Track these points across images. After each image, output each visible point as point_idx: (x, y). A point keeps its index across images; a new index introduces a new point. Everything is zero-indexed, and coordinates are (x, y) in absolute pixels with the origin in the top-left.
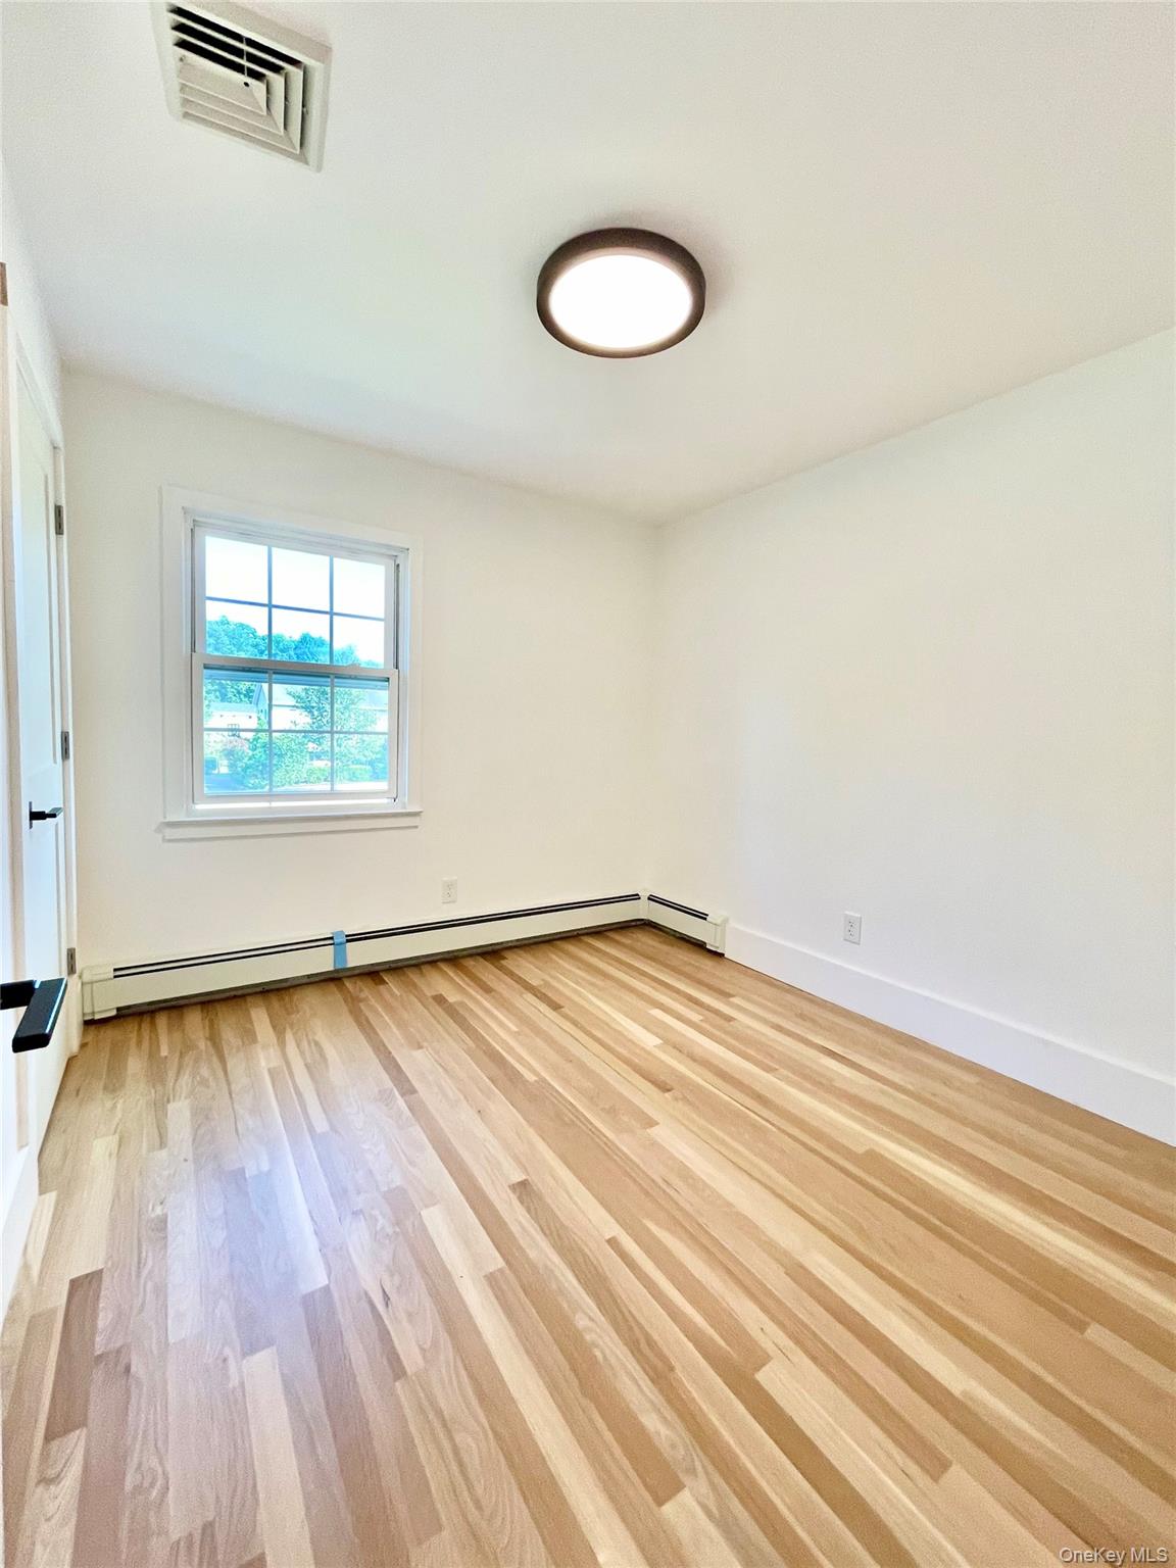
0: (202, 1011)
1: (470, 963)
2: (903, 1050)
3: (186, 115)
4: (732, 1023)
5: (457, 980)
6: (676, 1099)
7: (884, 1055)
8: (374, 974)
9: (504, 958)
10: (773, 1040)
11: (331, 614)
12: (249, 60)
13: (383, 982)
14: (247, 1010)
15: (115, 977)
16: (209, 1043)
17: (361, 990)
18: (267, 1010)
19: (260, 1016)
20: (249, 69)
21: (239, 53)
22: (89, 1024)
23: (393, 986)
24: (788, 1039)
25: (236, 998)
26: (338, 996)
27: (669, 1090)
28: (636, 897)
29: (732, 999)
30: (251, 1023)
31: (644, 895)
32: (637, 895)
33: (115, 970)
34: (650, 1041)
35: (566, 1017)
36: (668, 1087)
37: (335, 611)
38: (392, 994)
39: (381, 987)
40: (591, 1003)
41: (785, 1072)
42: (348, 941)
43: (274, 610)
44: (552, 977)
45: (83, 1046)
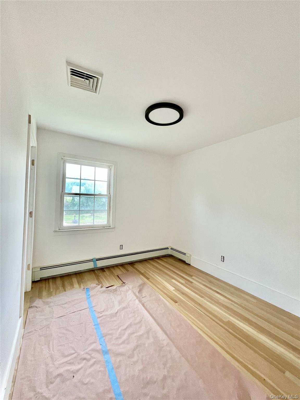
0: (60, 279)
1: (126, 266)
2: (237, 292)
3: (71, 86)
4: (192, 284)
5: (123, 270)
6: (179, 305)
7: (232, 293)
8: (102, 269)
9: (135, 265)
10: (203, 289)
11: (95, 180)
12: (86, 77)
13: (105, 271)
14: (72, 279)
15: (40, 270)
16: (62, 287)
17: (99, 273)
18: (77, 279)
19: (75, 280)
20: (85, 78)
21: (84, 76)
22: (33, 282)
23: (107, 272)
24: (207, 289)
25: (69, 275)
26: (94, 275)
27: (177, 303)
28: (167, 248)
29: (192, 277)
30: (73, 282)
31: (170, 248)
32: (168, 248)
33: (40, 268)
34: (172, 289)
35: (150, 282)
36: (177, 302)
37: (96, 180)
38: (107, 274)
39: (104, 273)
40: (157, 278)
41: (207, 298)
42: (97, 260)
43: (81, 180)
44: (146, 270)
45: (32, 288)
